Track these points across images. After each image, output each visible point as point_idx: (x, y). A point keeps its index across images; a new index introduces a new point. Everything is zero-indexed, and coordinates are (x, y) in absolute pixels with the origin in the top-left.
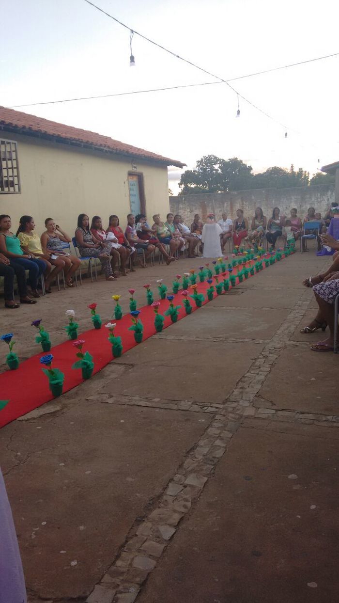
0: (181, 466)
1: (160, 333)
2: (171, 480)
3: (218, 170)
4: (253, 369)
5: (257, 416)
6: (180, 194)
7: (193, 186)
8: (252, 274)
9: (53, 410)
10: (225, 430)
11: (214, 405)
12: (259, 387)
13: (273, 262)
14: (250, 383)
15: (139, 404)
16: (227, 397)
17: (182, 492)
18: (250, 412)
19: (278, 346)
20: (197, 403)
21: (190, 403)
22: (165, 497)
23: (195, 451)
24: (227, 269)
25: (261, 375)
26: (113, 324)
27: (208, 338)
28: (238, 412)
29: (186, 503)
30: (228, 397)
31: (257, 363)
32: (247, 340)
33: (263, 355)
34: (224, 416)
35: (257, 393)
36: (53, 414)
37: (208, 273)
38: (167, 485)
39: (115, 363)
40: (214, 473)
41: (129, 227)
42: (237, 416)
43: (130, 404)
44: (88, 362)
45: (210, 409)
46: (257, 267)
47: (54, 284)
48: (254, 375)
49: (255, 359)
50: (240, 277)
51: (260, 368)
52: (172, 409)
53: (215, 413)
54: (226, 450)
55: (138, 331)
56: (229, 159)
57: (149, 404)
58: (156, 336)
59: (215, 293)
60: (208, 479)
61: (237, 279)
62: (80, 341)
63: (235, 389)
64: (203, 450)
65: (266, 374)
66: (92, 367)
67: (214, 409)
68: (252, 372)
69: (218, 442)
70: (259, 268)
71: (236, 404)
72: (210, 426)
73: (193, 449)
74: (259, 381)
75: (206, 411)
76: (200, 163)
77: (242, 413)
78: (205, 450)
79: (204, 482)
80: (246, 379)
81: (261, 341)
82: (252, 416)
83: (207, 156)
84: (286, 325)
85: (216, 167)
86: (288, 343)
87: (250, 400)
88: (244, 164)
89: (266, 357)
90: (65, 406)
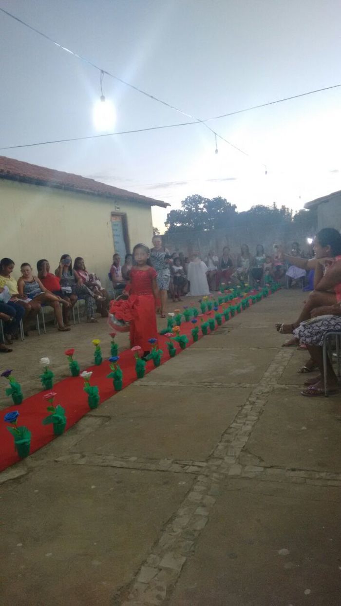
0: (156, 543)
1: (142, 379)
2: (144, 562)
3: (202, 209)
4: (239, 418)
5: (243, 475)
6: (166, 232)
7: (179, 225)
8: (239, 312)
9: (17, 475)
10: (207, 495)
11: (196, 463)
12: (246, 439)
13: (259, 299)
14: (237, 435)
15: (114, 465)
16: (210, 454)
17: (156, 578)
18: (236, 470)
19: (266, 390)
20: (178, 462)
21: (169, 462)
22: (136, 586)
23: (174, 522)
24: (213, 308)
25: (248, 424)
26: (88, 373)
27: (192, 384)
28: (222, 471)
29: (159, 592)
30: (212, 452)
31: (244, 411)
32: (233, 384)
33: (250, 401)
34: (207, 476)
35: (244, 447)
36: (16, 480)
37: (193, 313)
38: (140, 570)
39: (91, 416)
40: (194, 552)
41: (114, 267)
42: (222, 477)
43: (103, 464)
44: (60, 417)
45: (192, 469)
46: (243, 304)
47: (34, 328)
48: (241, 425)
49: (241, 406)
50: (226, 315)
51: (246, 416)
52: (150, 470)
53: (196, 474)
54: (208, 520)
55: (117, 378)
56: (214, 199)
57: (125, 465)
58: (137, 383)
59: (200, 333)
60: (187, 559)
61: (222, 318)
62: (52, 393)
63: (220, 442)
64: (183, 520)
65: (253, 423)
66: (64, 422)
67: (195, 469)
68: (238, 421)
69: (200, 511)
70: (245, 306)
71: (220, 461)
72: (191, 490)
73: (170, 521)
74: (245, 432)
75: (187, 471)
76: (185, 203)
77: (227, 472)
78: (185, 521)
79: (182, 564)
80: (231, 431)
81: (248, 385)
82: (238, 476)
83: (191, 196)
84: (273, 366)
85: (201, 206)
86: (277, 386)
87: (235, 456)
88: (229, 203)
89: (253, 403)
90: (31, 470)
